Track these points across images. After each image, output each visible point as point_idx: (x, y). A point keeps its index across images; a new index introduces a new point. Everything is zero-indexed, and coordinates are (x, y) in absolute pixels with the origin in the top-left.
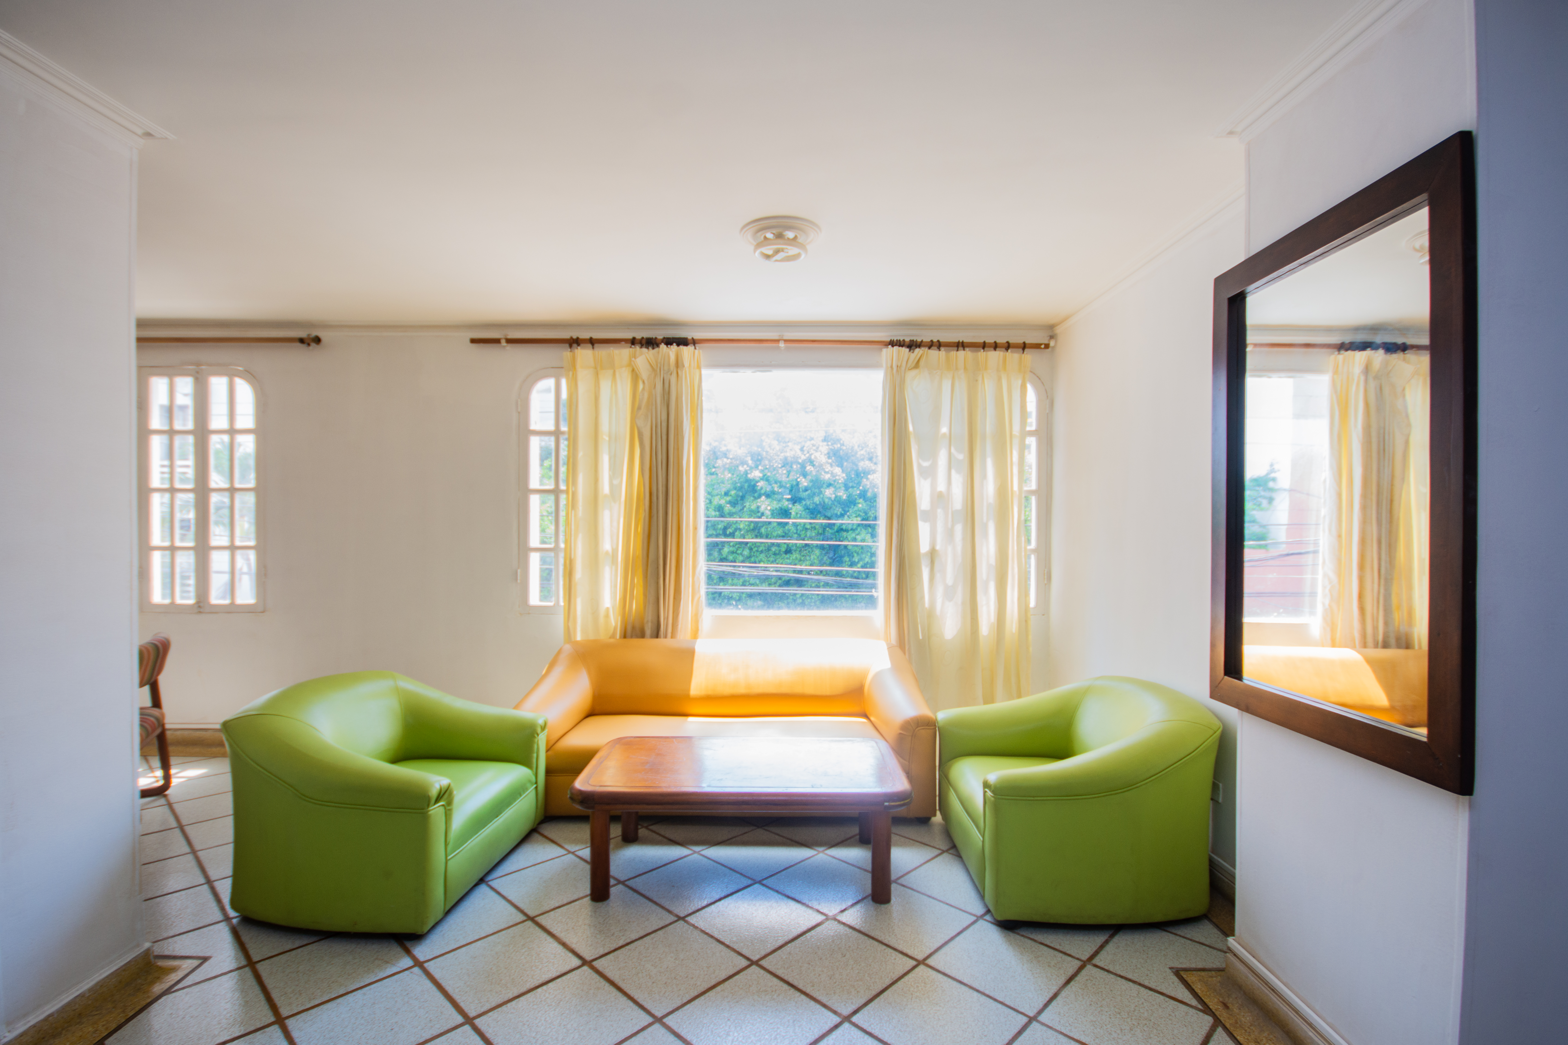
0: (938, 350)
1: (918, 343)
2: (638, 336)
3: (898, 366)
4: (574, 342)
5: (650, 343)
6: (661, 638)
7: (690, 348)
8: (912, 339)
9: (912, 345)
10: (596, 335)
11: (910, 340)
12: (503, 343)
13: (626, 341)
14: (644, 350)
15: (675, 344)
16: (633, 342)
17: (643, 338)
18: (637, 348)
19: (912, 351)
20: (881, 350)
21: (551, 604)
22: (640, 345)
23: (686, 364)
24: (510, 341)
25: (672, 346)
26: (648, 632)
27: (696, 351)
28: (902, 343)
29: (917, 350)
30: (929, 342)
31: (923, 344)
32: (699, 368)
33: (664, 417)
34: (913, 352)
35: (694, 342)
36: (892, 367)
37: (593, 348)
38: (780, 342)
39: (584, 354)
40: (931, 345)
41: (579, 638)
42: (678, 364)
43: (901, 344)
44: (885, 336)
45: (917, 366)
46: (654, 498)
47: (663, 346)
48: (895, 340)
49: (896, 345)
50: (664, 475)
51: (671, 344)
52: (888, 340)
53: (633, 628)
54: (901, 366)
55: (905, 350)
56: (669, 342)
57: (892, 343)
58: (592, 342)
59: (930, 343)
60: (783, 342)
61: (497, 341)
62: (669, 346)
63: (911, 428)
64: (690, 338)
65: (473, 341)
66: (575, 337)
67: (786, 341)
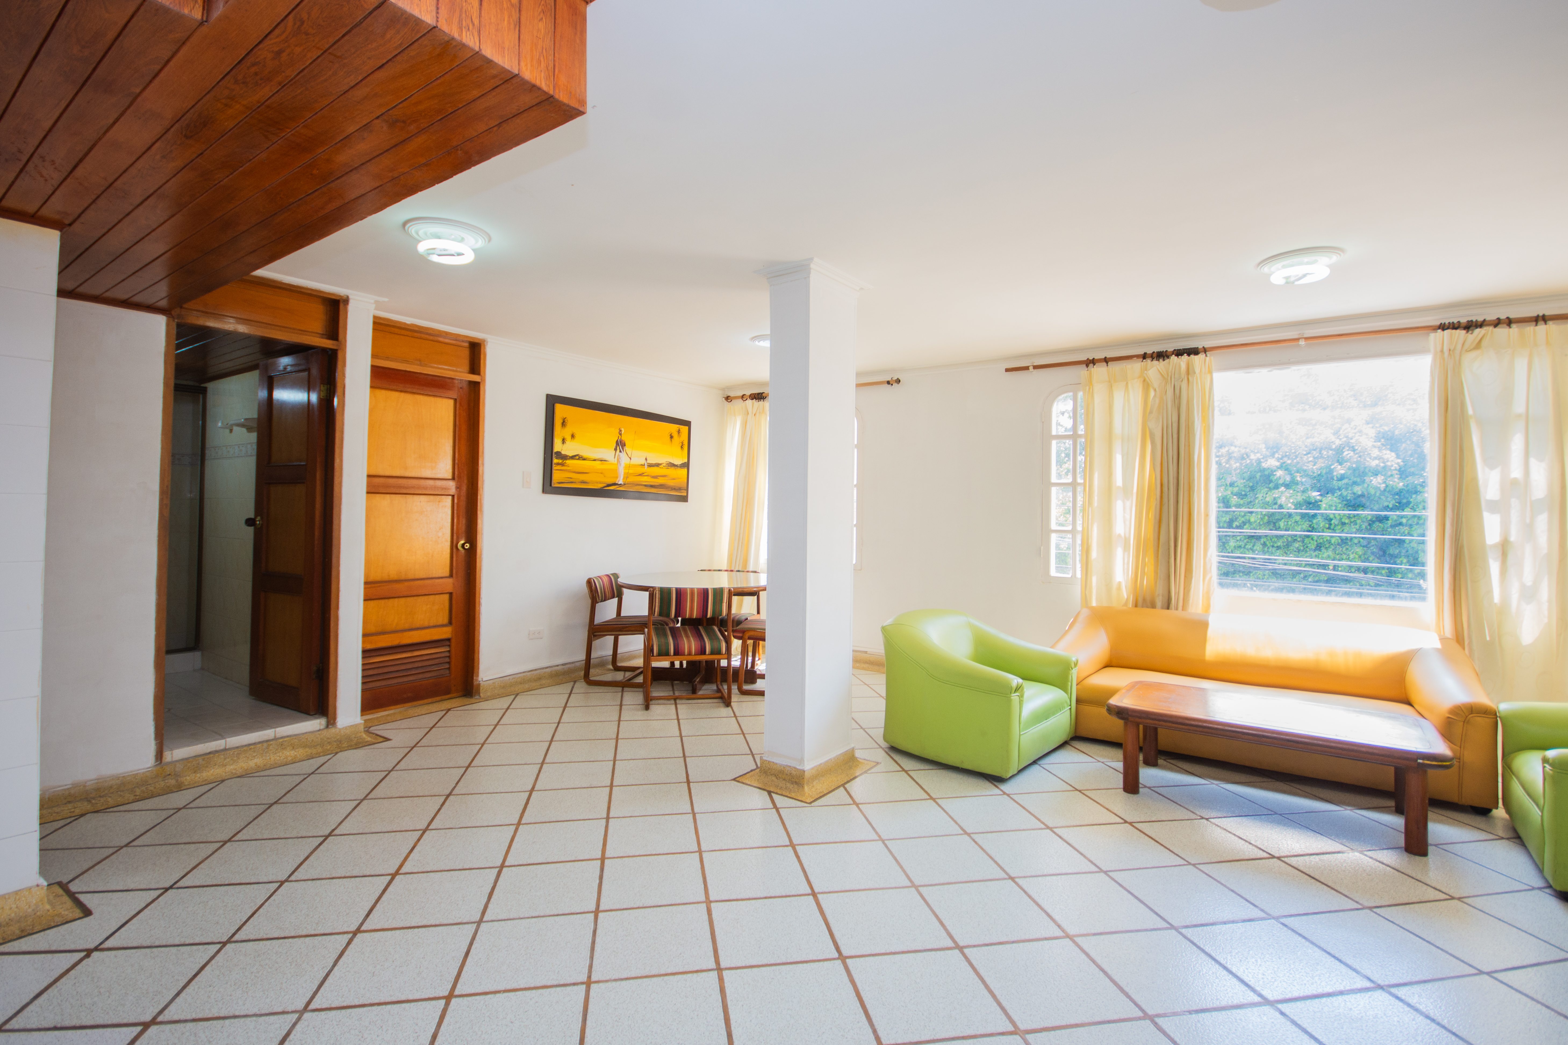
0: (1508, 327)
1: (1479, 324)
2: (1149, 351)
3: (1450, 350)
4: (1090, 362)
5: (1161, 356)
6: (1171, 609)
7: (1201, 356)
8: (1470, 319)
9: (1469, 326)
10: (1109, 355)
11: (1468, 321)
12: (1031, 368)
13: (1137, 356)
14: (1155, 362)
15: (1185, 355)
16: (1144, 356)
17: (1154, 352)
18: (1149, 361)
19: (1470, 332)
20: (1428, 334)
21: (1069, 576)
22: (1151, 359)
23: (1197, 371)
24: (1035, 367)
25: (1183, 357)
26: (1159, 603)
27: (1207, 358)
28: (1456, 326)
29: (1478, 330)
30: (1494, 320)
31: (1485, 323)
32: (1210, 372)
33: (1175, 418)
34: (1472, 334)
35: (1205, 350)
36: (1442, 351)
37: (1107, 365)
38: (1300, 340)
39: (1099, 371)
40: (1497, 323)
41: (1094, 604)
42: (1189, 371)
43: (1454, 326)
44: (1435, 320)
45: (1478, 346)
46: (1165, 489)
47: (1173, 357)
48: (1447, 323)
49: (1448, 328)
50: (1175, 469)
51: (1182, 355)
52: (1438, 323)
53: (1144, 600)
54: (1454, 349)
55: (1462, 332)
56: (1179, 353)
57: (1443, 327)
58: (1106, 360)
59: (1497, 322)
60: (1303, 340)
61: (1026, 368)
62: (1180, 357)
63: (1470, 411)
64: (1200, 347)
65: (1007, 370)
66: (1091, 358)
67: (1306, 339)
